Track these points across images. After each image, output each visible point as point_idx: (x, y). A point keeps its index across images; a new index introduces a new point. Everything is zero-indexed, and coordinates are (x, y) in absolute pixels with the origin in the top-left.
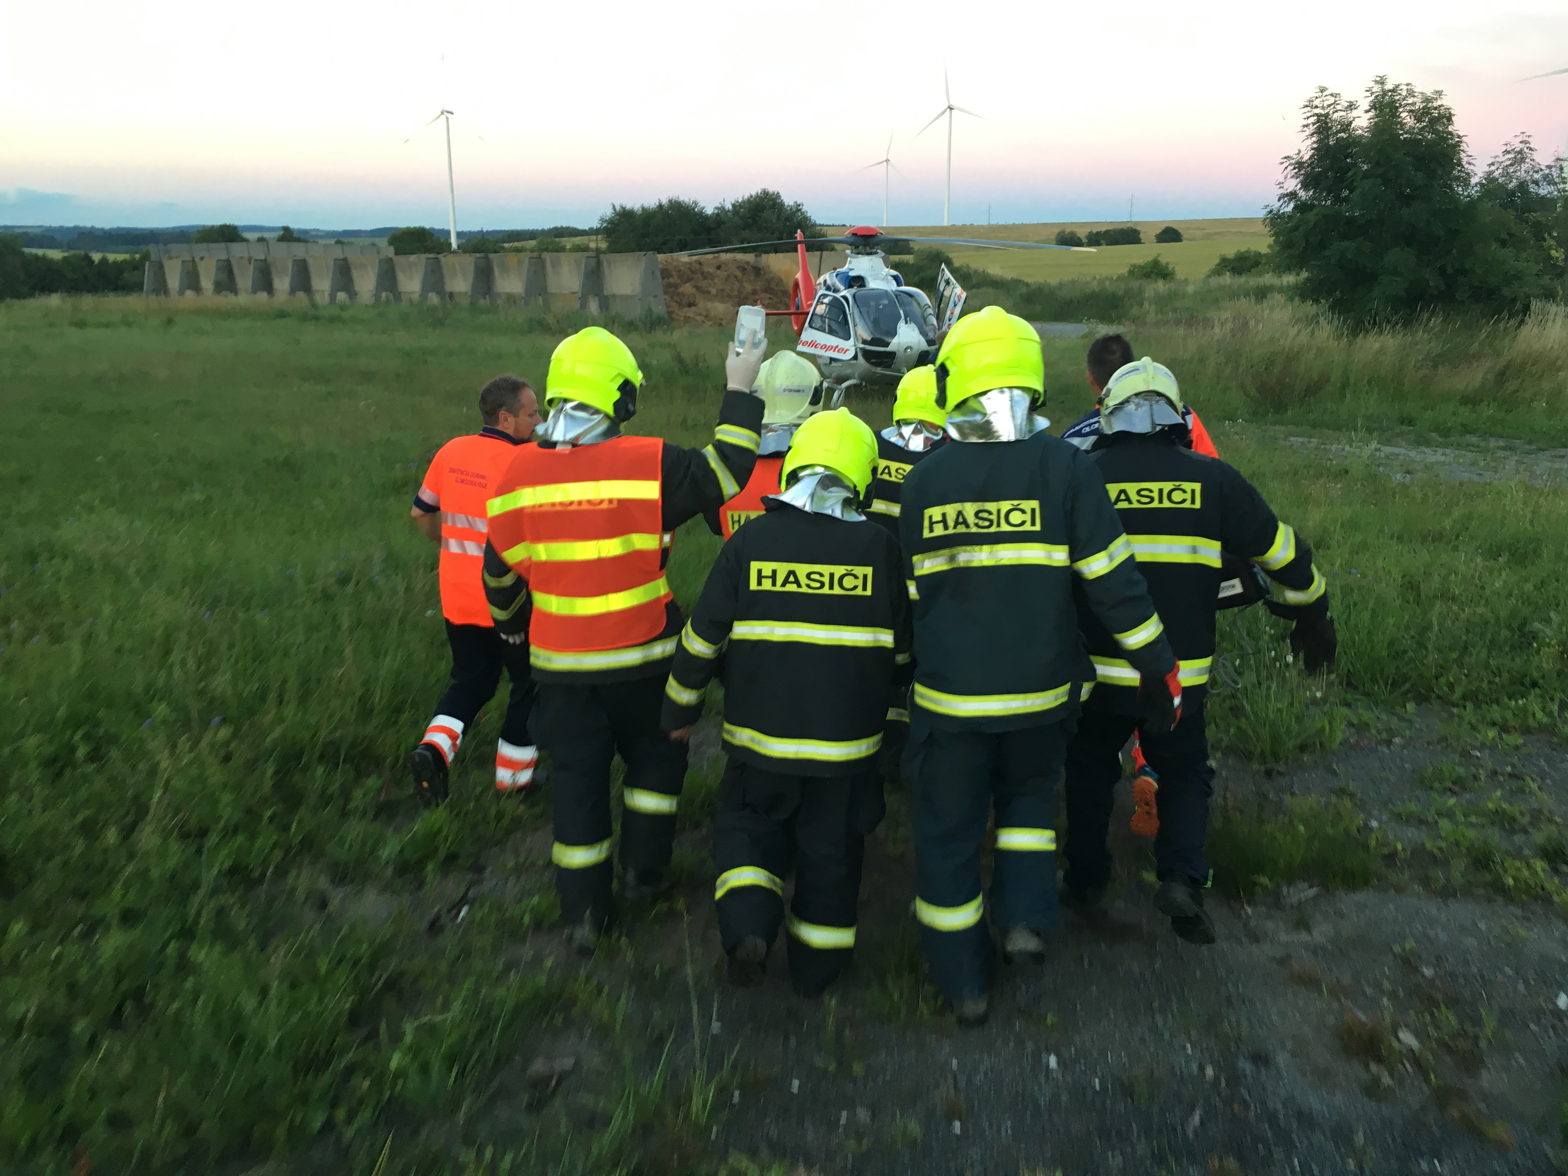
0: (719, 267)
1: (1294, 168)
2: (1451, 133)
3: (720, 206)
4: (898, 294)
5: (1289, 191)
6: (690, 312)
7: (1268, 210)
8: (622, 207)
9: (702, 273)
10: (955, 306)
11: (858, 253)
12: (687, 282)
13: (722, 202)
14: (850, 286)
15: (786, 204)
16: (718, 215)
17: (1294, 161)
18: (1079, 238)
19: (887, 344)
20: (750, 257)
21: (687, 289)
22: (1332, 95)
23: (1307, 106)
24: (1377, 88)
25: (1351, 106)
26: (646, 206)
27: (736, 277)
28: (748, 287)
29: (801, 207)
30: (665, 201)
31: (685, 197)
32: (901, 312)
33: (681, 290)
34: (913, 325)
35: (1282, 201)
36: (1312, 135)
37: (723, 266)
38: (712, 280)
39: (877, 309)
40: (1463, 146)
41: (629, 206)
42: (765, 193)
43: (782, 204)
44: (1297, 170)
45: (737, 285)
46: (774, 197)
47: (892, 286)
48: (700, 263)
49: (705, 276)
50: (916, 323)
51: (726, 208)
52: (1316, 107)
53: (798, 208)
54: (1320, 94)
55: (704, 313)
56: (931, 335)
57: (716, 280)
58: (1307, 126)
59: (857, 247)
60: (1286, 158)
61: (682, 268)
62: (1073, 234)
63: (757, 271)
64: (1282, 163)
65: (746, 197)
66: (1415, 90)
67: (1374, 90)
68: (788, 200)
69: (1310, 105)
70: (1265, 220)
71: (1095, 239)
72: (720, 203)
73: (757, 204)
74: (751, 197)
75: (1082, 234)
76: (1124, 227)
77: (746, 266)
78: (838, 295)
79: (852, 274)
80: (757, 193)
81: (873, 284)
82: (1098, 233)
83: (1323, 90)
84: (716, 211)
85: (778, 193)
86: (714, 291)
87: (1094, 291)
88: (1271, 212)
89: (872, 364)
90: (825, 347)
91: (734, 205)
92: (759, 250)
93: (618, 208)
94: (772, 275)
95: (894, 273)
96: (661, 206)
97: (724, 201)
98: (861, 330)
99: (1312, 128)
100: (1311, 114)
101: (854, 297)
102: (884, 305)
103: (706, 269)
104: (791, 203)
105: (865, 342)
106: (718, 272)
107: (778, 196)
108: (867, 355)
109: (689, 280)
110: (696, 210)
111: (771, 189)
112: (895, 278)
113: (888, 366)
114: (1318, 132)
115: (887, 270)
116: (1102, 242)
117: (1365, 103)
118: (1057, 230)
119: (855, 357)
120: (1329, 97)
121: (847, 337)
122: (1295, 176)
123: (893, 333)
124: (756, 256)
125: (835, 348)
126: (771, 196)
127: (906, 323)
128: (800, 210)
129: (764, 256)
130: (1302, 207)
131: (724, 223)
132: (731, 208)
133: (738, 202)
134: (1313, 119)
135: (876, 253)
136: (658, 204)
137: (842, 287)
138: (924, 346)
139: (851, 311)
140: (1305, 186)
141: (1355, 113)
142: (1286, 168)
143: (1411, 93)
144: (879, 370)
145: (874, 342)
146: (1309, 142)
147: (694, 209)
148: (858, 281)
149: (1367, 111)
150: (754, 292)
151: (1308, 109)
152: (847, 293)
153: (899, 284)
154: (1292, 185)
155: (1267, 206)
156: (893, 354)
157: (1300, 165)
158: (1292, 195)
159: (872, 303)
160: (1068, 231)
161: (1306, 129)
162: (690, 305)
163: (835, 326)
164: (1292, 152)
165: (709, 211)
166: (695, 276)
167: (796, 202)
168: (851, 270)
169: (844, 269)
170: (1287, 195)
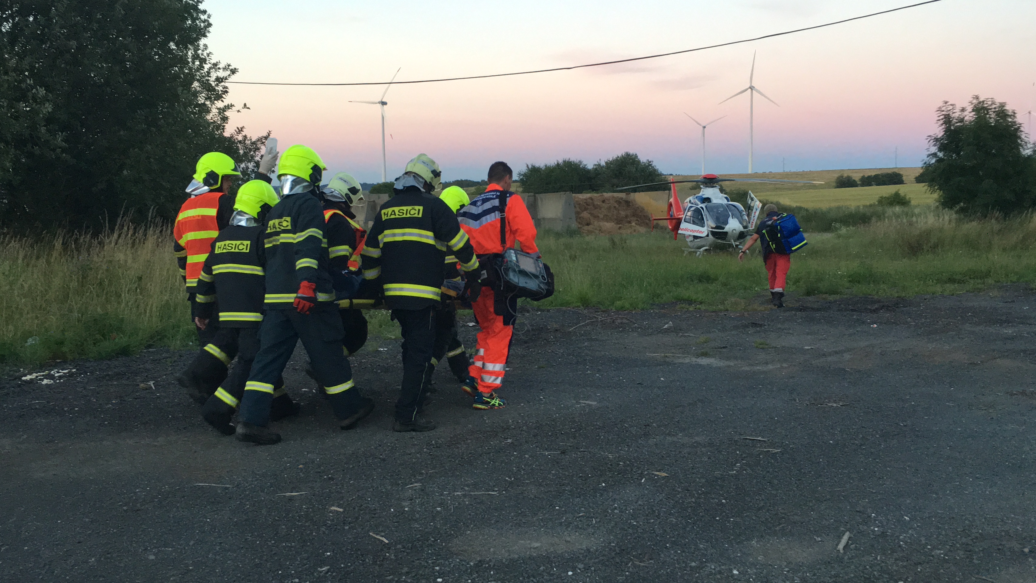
0: (603, 201)
1: (934, 141)
2: (1015, 122)
3: (597, 164)
4: (728, 206)
5: (932, 153)
6: (590, 228)
7: (924, 162)
8: (532, 166)
9: (594, 205)
10: (756, 210)
11: (706, 187)
12: (584, 211)
13: (599, 161)
14: (704, 203)
15: (641, 161)
16: (596, 169)
17: (933, 138)
18: (854, 180)
19: (723, 228)
20: (623, 195)
21: (585, 214)
22: (951, 105)
23: (938, 111)
24: (975, 101)
25: (963, 110)
26: (548, 164)
27: (615, 207)
28: (623, 213)
29: (651, 163)
30: (561, 161)
31: (574, 158)
32: (730, 213)
33: (582, 215)
34: (736, 219)
35: (929, 158)
36: (942, 124)
37: (606, 200)
38: (600, 209)
39: (718, 213)
40: (1022, 129)
41: (537, 165)
42: (628, 155)
43: (639, 161)
44: (935, 142)
45: (615, 212)
46: (633, 157)
47: (725, 202)
48: (592, 199)
49: (596, 207)
50: (738, 219)
51: (602, 165)
52: (943, 111)
53: (649, 164)
54: (945, 105)
55: (598, 228)
56: (745, 224)
57: (603, 209)
58: (939, 120)
59: (706, 184)
60: (929, 136)
61: (581, 203)
62: (849, 178)
63: (628, 203)
64: (927, 139)
65: (615, 158)
66: (996, 101)
67: (973, 102)
68: (643, 159)
69: (940, 110)
70: (922, 167)
71: (868, 181)
72: (598, 162)
73: (622, 162)
74: (618, 157)
75: (856, 177)
76: (890, 172)
77: (621, 201)
78: (698, 207)
79: (704, 197)
80: (622, 155)
81: (714, 201)
82: (869, 177)
83: (946, 103)
84: (595, 167)
85: (636, 154)
86: (601, 216)
87: (852, 212)
88: (925, 163)
89: (717, 238)
90: (692, 231)
91: (606, 163)
92: (628, 191)
93: (530, 167)
94: (637, 206)
95: (726, 196)
96: (558, 165)
97: (600, 160)
98: (710, 223)
99: (942, 122)
100: (941, 114)
101: (706, 207)
102: (721, 211)
103: (596, 203)
104: (645, 161)
105: (712, 228)
106: (604, 204)
107: (636, 156)
108: (713, 234)
109: (586, 209)
110: (581, 166)
111: (631, 152)
112: (726, 198)
113: (724, 239)
114: (945, 123)
115: (722, 195)
116: (873, 183)
117: (970, 109)
118: (836, 175)
119: (708, 236)
120: (950, 106)
121: (703, 226)
122: (935, 145)
123: (726, 223)
124: (626, 194)
125: (697, 231)
126: (631, 156)
127: (733, 218)
128: (651, 165)
129: (632, 194)
130: (940, 161)
131: (600, 174)
132: (604, 164)
133: (609, 161)
134: (942, 117)
135: (716, 187)
136: (556, 163)
137: (699, 203)
138: (742, 229)
139: (705, 213)
140: (940, 150)
141: (966, 113)
142: (929, 141)
143: (993, 103)
144: (719, 241)
145: (717, 227)
146: (941, 128)
147: (580, 165)
148: (708, 200)
149: (970, 112)
150: (627, 216)
151: (939, 112)
152: (703, 206)
153: (728, 201)
154: (934, 149)
155: (923, 160)
156: (726, 233)
157: (936, 140)
158: (934, 155)
159: (715, 210)
160: (845, 175)
161: (938, 122)
162: (588, 224)
163: (696, 221)
164: (931, 134)
165: (590, 166)
166: (589, 207)
167: (648, 160)
168: (704, 195)
169: (700, 194)
170: (932, 154)
